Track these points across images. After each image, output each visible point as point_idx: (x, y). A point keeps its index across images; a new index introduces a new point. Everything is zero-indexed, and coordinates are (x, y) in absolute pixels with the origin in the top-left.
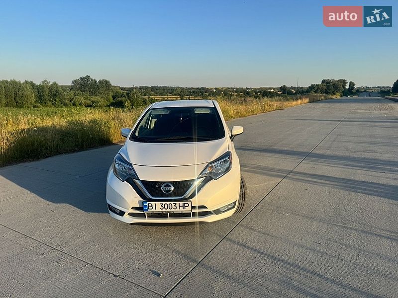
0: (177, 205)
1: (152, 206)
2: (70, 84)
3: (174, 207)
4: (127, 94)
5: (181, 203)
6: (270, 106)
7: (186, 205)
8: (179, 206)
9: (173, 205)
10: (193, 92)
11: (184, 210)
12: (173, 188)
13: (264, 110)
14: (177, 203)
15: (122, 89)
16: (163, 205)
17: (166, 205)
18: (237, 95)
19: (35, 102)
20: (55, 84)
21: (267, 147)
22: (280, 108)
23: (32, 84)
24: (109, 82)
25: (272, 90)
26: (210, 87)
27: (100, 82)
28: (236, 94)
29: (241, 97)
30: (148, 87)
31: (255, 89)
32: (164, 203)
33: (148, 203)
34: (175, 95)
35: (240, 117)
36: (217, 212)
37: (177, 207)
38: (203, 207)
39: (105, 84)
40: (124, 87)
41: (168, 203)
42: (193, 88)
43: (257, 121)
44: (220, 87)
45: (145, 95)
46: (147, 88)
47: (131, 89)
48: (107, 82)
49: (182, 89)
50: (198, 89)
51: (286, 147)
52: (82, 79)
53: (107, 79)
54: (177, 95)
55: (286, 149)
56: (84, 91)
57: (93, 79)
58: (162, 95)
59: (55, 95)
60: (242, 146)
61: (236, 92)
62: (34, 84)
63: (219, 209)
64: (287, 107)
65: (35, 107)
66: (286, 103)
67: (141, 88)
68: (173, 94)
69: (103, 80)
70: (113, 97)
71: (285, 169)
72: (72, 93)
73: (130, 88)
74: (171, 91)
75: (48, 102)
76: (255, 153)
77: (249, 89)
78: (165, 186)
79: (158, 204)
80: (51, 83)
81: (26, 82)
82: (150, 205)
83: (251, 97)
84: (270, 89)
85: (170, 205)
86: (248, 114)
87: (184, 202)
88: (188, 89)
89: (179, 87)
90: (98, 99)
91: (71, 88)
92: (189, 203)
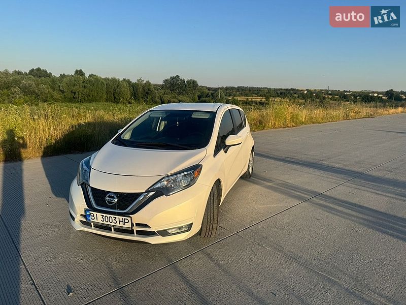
0: (117, 220)
1: (93, 216)
2: (161, 83)
3: (114, 221)
4: (212, 94)
5: (121, 218)
6: (357, 113)
7: (126, 221)
8: (119, 221)
9: (113, 219)
10: (281, 93)
11: (124, 226)
12: (117, 200)
13: (347, 116)
14: (117, 217)
15: (209, 89)
16: (104, 217)
17: (106, 217)
18: (331, 99)
19: (130, 99)
20: (148, 82)
21: (315, 161)
22: (371, 116)
23: (129, 82)
24: (196, 82)
25: (376, 95)
26: (300, 89)
27: (188, 82)
28: (330, 97)
29: (336, 100)
30: (234, 87)
31: (355, 92)
32: (105, 215)
33: (90, 212)
34: (261, 96)
35: (314, 123)
36: (164, 233)
37: (116, 221)
38: (146, 226)
39: (193, 84)
40: (211, 87)
41: (109, 216)
42: (281, 89)
43: (331, 129)
44: (312, 88)
45: (230, 96)
46: (232, 88)
47: (216, 90)
48: (194, 82)
49: (269, 90)
50: (286, 90)
51: (339, 163)
52: (172, 78)
53: (195, 80)
54: (263, 96)
55: (337, 165)
56: (173, 90)
57: (182, 79)
58: (247, 96)
59: (147, 93)
60: (286, 158)
61: (330, 94)
62: (131, 82)
63: (166, 230)
64: (380, 115)
65: (130, 103)
66: (380, 111)
67: (227, 88)
68: (259, 94)
69: (191, 80)
70: (198, 96)
71: (315, 190)
72: (163, 91)
73: (217, 88)
74: (256, 92)
75: (141, 99)
76: (294, 166)
77: (347, 92)
78: (109, 197)
79: (99, 215)
80: (145, 82)
81: (124, 80)
82: (92, 215)
83: (348, 101)
84: (374, 93)
85: (110, 218)
86: (325, 120)
87: (124, 218)
88: (275, 90)
89: (266, 88)
90: (185, 99)
91: (162, 87)
92: (129, 219)
